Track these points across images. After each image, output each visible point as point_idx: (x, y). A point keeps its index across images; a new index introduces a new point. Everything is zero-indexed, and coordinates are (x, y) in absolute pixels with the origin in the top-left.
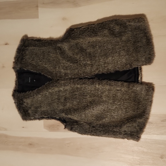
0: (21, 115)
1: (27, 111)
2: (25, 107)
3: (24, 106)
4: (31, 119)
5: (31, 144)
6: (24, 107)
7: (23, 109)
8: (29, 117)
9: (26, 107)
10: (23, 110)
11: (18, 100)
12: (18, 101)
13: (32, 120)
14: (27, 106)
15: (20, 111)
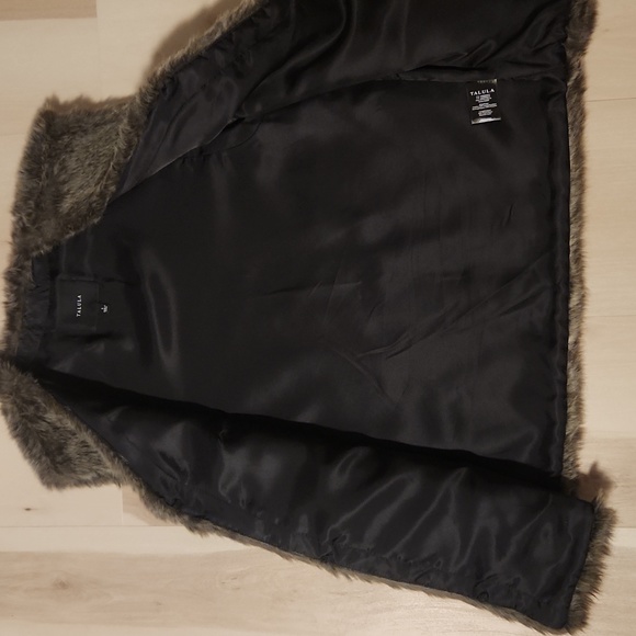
0: (34, 465)
1: (61, 448)
2: (51, 429)
3: (43, 426)
4: (81, 483)
5: (63, 585)
6: (47, 432)
7: (43, 443)
8: (73, 475)
9: (56, 428)
10: (40, 446)
11: (14, 402)
12: (15, 409)
13: (86, 483)
14: (58, 424)
15: (30, 450)
